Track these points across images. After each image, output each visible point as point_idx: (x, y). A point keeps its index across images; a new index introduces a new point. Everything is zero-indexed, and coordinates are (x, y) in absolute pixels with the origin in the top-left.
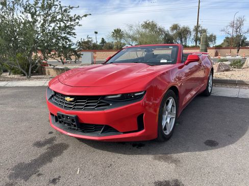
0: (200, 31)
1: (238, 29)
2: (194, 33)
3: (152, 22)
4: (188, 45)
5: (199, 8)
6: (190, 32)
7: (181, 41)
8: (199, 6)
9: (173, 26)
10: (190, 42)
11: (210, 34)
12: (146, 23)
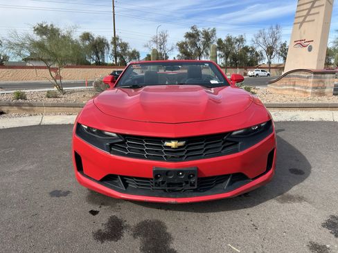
0: (120, 45)
1: (162, 46)
2: (113, 46)
3: (52, 25)
4: (106, 62)
5: (114, 15)
6: (108, 45)
7: (97, 56)
8: (114, 12)
9: (84, 34)
10: (109, 59)
11: (133, 49)
12: (41, 26)
